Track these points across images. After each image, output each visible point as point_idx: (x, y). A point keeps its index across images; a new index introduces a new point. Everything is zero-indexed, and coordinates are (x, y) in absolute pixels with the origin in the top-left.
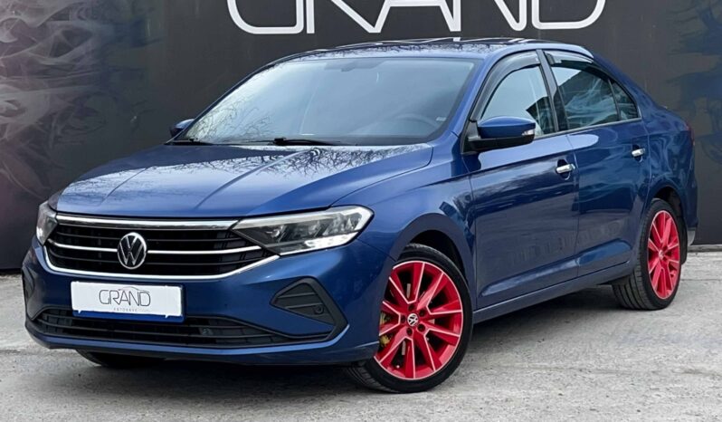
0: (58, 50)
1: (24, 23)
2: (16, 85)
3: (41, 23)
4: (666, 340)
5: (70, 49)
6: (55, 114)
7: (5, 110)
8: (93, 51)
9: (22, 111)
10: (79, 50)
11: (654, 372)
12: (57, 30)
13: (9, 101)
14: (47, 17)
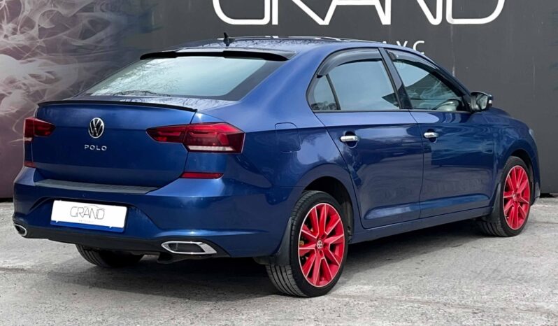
0: (85, 34)
1: (60, 13)
2: (52, 60)
3: (73, 14)
4: (521, 279)
5: (95, 34)
6: (82, 82)
7: (44, 79)
8: (111, 36)
9: (57, 80)
10: (101, 35)
11: (502, 309)
12: (85, 19)
13: (49, 72)
14: (78, 9)
